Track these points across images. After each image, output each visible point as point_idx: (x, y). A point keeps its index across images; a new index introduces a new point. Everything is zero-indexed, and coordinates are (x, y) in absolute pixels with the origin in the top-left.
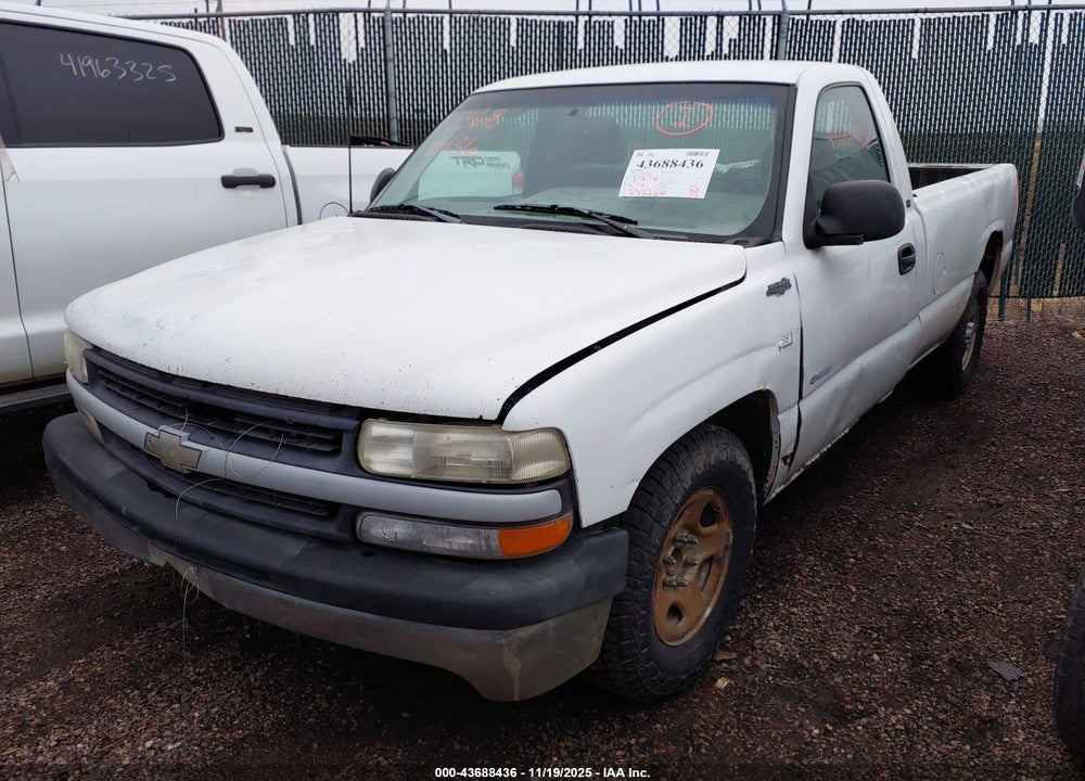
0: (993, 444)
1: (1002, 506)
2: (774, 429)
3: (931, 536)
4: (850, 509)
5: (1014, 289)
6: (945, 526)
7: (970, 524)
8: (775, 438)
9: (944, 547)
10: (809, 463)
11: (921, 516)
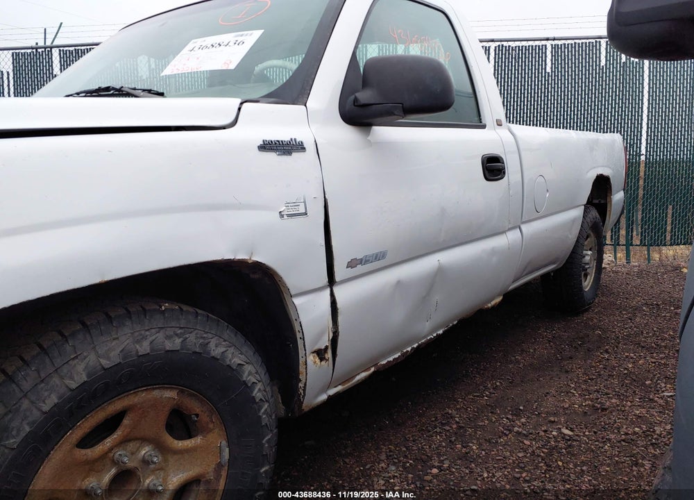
0: (607, 351)
1: (606, 409)
2: (293, 317)
3: (527, 442)
4: (454, 412)
5: (636, 241)
6: (545, 431)
7: (572, 430)
8: (297, 328)
9: (539, 456)
10: (384, 362)
11: (523, 420)
